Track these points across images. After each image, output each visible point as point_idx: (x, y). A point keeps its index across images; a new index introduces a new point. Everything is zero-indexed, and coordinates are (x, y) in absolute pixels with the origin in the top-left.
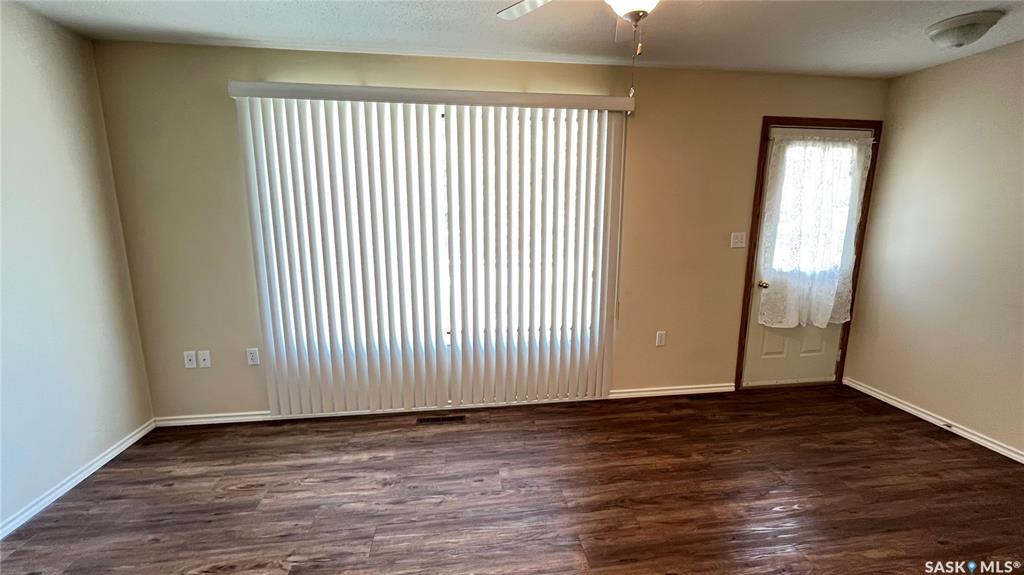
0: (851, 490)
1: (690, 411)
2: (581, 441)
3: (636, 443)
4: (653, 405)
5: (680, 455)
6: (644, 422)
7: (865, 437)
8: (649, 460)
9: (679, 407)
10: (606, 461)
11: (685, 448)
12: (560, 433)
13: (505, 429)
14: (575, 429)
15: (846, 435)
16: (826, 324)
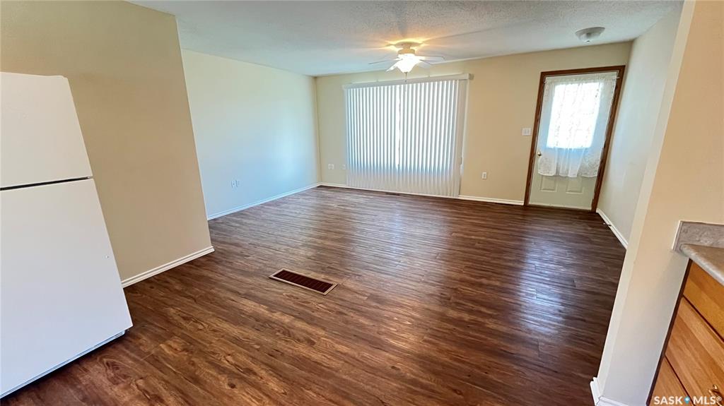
16: (576, 176)
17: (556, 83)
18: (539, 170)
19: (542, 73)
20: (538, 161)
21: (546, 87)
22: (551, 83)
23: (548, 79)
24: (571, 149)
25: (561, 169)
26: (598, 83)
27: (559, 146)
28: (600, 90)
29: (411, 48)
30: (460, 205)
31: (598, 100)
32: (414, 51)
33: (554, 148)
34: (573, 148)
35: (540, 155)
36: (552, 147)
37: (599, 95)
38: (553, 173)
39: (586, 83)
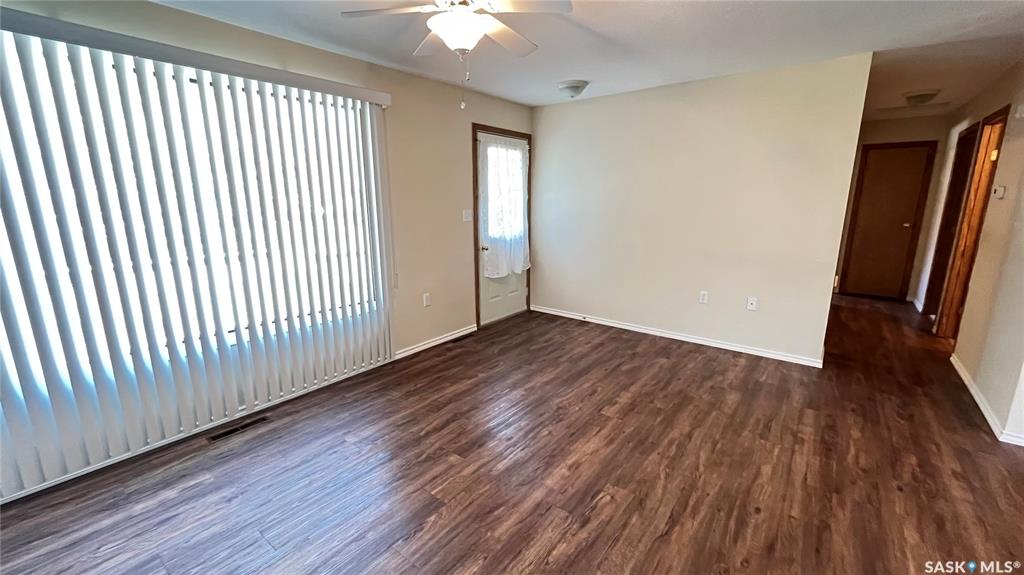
0: (564, 362)
1: (459, 350)
2: (396, 394)
3: (437, 381)
4: (432, 353)
5: (470, 378)
6: (433, 367)
7: (555, 334)
8: (453, 388)
9: (450, 350)
10: (426, 399)
11: (471, 373)
12: (374, 395)
13: (321, 410)
14: (384, 389)
15: (547, 337)
17: (489, 144)
20: (484, 259)
21: (481, 147)
22: (485, 142)
23: (481, 137)
35: (485, 250)
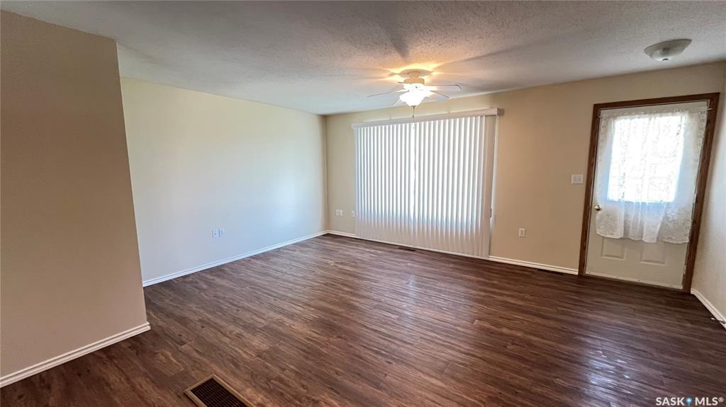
16: (655, 241)
17: (615, 117)
18: (599, 228)
19: (595, 105)
20: (597, 218)
21: (602, 123)
22: (609, 117)
23: (604, 113)
24: (643, 203)
25: (631, 229)
26: (679, 117)
27: (627, 198)
28: (683, 126)
29: (420, 77)
30: (490, 270)
31: (681, 138)
32: (424, 80)
33: (619, 201)
34: (647, 202)
35: (598, 210)
36: (616, 199)
37: (682, 131)
38: (619, 234)
39: (661, 116)
